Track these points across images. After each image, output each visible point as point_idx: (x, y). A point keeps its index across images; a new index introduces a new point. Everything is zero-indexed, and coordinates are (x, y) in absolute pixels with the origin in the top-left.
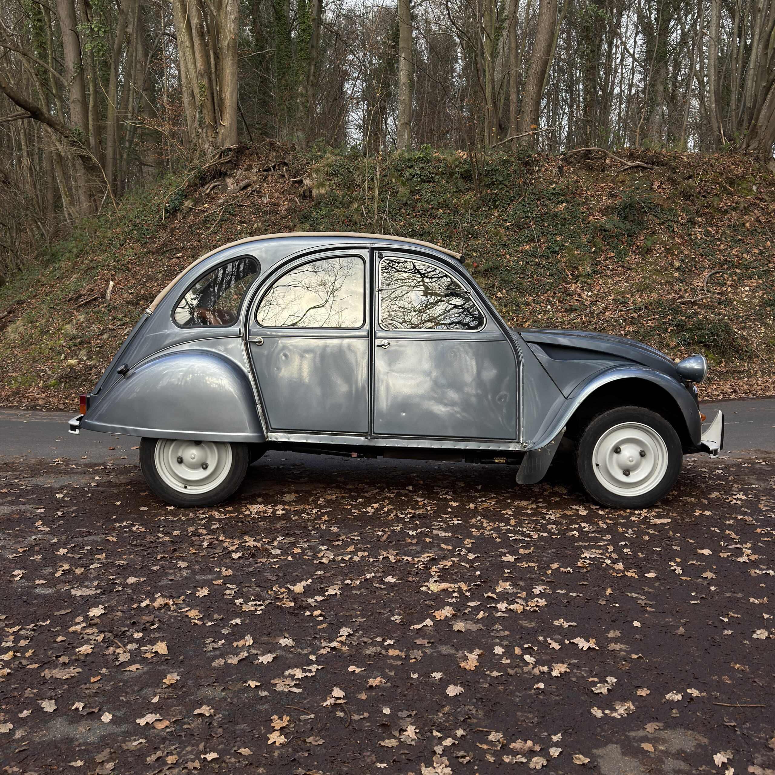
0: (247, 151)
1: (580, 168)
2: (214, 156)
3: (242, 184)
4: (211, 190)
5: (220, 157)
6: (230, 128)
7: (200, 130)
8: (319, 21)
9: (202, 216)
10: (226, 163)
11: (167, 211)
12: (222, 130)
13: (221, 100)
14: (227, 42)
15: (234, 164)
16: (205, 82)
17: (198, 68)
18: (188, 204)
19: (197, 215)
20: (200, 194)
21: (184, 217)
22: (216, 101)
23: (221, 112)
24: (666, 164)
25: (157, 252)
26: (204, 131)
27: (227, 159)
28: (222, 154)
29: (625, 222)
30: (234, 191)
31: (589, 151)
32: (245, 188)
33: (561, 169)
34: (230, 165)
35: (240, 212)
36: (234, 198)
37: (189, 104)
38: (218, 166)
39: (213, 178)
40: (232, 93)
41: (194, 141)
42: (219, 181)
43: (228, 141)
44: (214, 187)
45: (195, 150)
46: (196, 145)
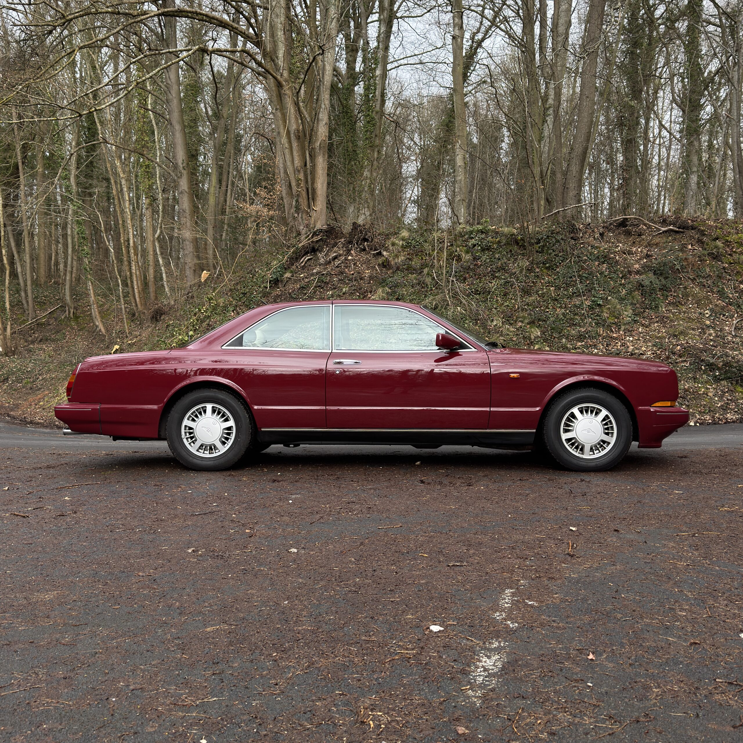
0: (334, 230)
1: (619, 233)
2: (308, 236)
3: (331, 257)
4: (306, 263)
5: (312, 237)
6: (321, 212)
7: (296, 215)
8: (382, 113)
10: (318, 241)
11: (271, 281)
13: (314, 190)
14: (319, 143)
15: (324, 241)
16: (301, 176)
17: (296, 165)
18: (288, 275)
19: (296, 283)
20: (297, 267)
21: (284, 286)
22: (310, 191)
23: (314, 199)
24: (695, 229)
26: (300, 216)
27: (319, 237)
28: (315, 234)
29: (660, 278)
30: (325, 263)
31: (627, 219)
32: (333, 260)
33: (602, 235)
34: (320, 243)
35: (331, 279)
36: (326, 268)
37: (286, 194)
39: (307, 253)
40: (322, 184)
41: (291, 224)
42: (311, 255)
43: (319, 223)
44: (309, 260)
45: (292, 231)
46: (292, 227)
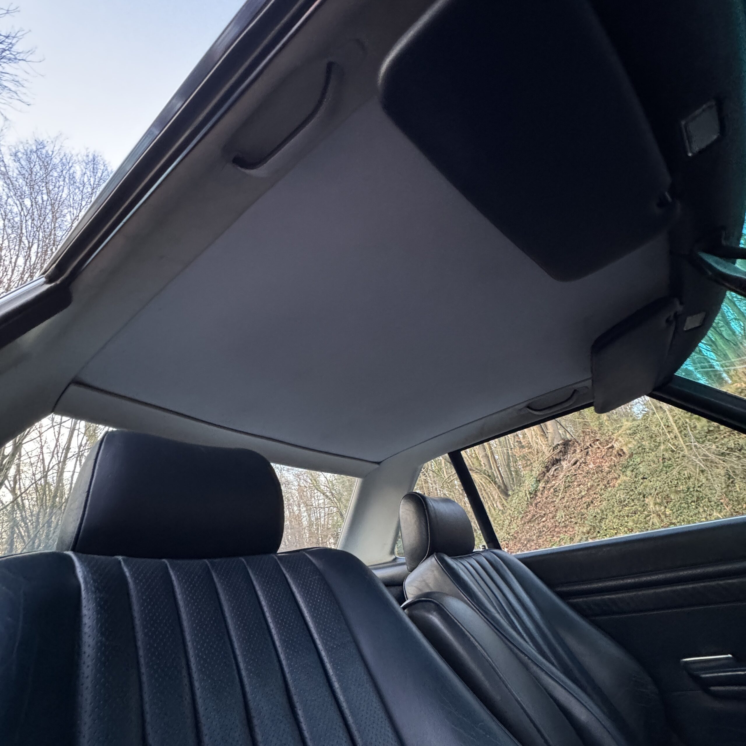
0: (570, 443)
2: (550, 452)
3: (572, 462)
4: (554, 472)
5: (554, 450)
6: (554, 432)
7: (537, 440)
9: (552, 490)
10: (558, 453)
11: (530, 494)
12: (550, 436)
15: (565, 452)
18: (541, 485)
19: (549, 489)
20: (548, 477)
21: (542, 494)
23: (546, 426)
25: (530, 521)
26: (539, 440)
27: (558, 450)
30: (568, 467)
32: (575, 463)
34: (561, 454)
35: (576, 479)
36: (569, 471)
38: (554, 457)
39: (553, 465)
41: (536, 448)
42: (557, 465)
43: (555, 440)
44: (556, 470)
45: (538, 452)
46: (537, 450)
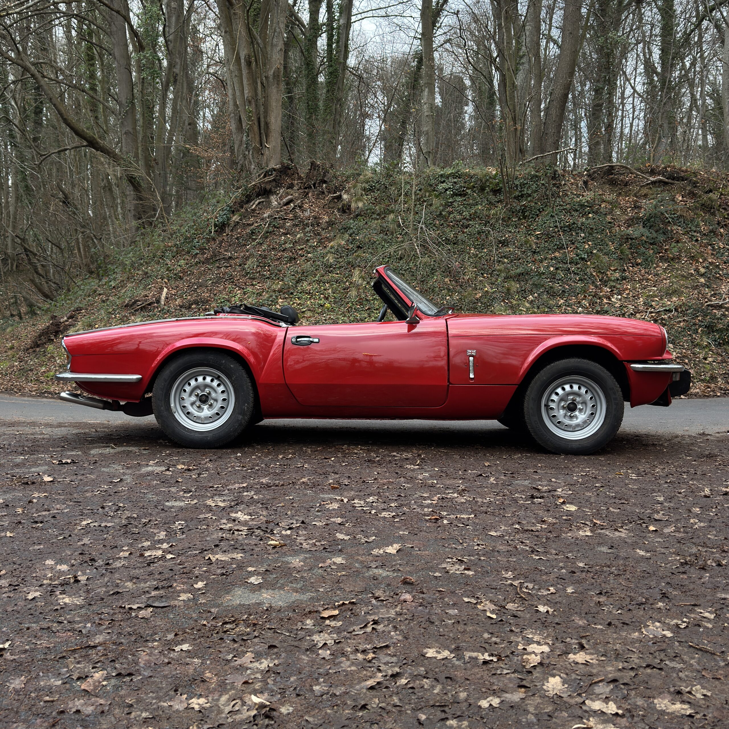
0: (289, 172)
1: (604, 183)
2: (259, 175)
3: (285, 200)
4: (256, 206)
5: (265, 176)
6: (274, 150)
9: (248, 230)
10: (271, 181)
11: (216, 225)
12: (267, 152)
13: (267, 124)
14: (272, 71)
15: (278, 183)
16: (252, 108)
17: (246, 96)
18: (236, 218)
19: (244, 228)
20: (246, 210)
21: (232, 231)
22: (262, 124)
23: (267, 136)
24: (686, 179)
25: (207, 261)
26: (251, 153)
27: (272, 178)
28: (267, 173)
29: (651, 230)
30: (278, 206)
31: (612, 166)
32: (288, 203)
33: (585, 183)
34: (274, 184)
35: (284, 224)
36: (278, 212)
37: (236, 129)
38: (263, 184)
39: (258, 195)
40: (277, 117)
41: (241, 162)
42: (264, 198)
43: (272, 161)
44: (259, 203)
45: (242, 170)
46: (242, 166)
